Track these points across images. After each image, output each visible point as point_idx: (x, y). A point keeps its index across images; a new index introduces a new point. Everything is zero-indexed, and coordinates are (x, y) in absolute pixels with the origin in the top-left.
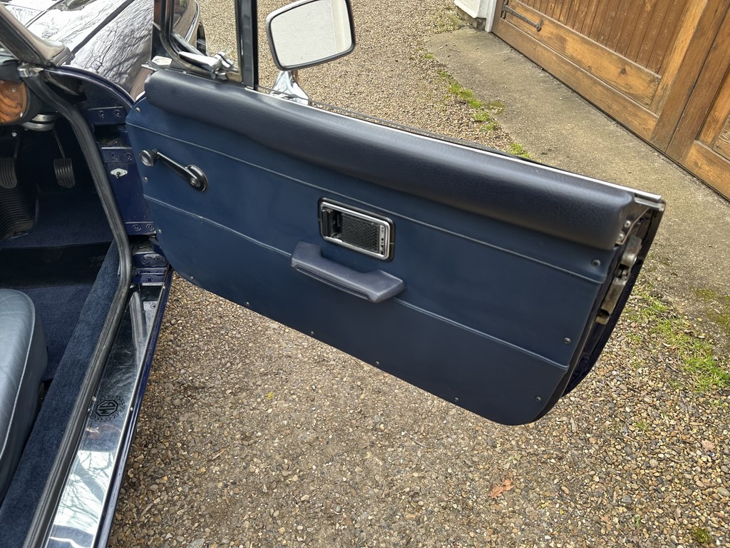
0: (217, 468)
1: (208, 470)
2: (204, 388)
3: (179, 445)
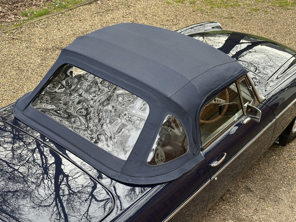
0: (245, 211)
1: (242, 209)
2: (252, 191)
3: (239, 200)
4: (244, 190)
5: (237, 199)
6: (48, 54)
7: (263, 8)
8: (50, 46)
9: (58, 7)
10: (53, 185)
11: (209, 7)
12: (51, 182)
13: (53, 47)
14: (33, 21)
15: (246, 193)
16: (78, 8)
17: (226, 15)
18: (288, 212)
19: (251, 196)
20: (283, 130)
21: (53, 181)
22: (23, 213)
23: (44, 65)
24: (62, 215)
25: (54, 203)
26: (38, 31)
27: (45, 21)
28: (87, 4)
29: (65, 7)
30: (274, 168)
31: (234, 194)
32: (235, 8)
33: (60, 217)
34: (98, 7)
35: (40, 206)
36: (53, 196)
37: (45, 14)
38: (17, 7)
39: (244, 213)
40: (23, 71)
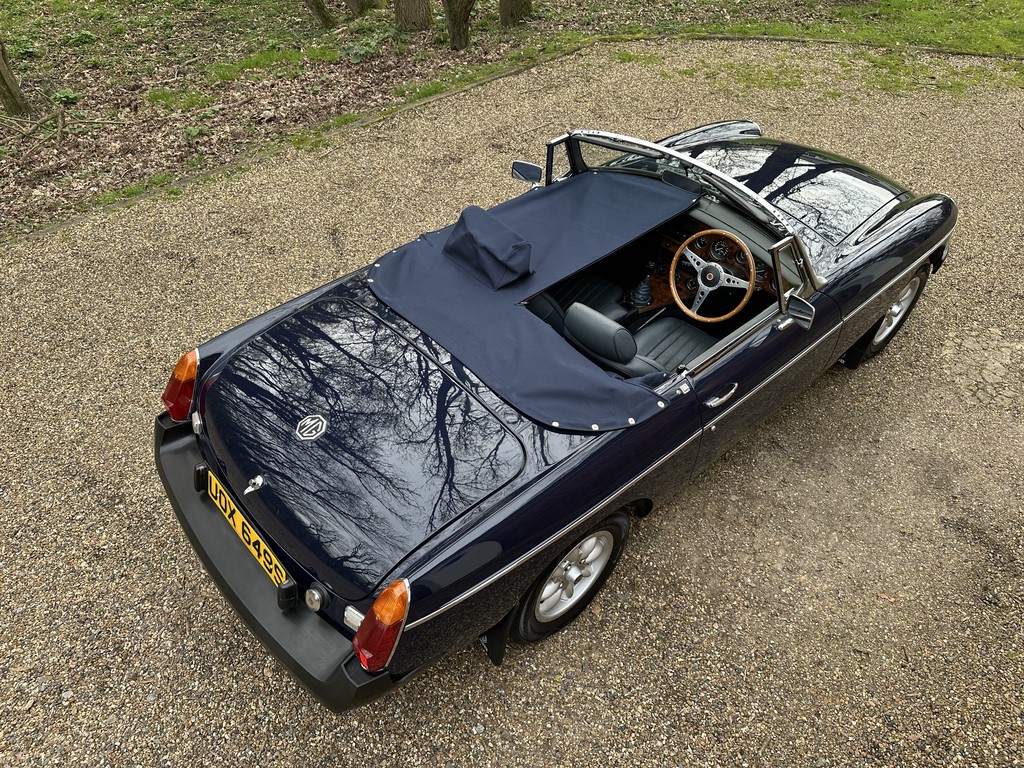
4: (765, 444)
5: (751, 460)
6: (436, 171)
7: (848, 91)
8: (440, 156)
9: (459, 80)
10: (435, 406)
11: (742, 85)
12: (432, 401)
13: (445, 156)
14: (412, 106)
15: (769, 450)
16: (494, 82)
17: (773, 102)
18: (843, 489)
19: (779, 456)
20: (856, 339)
21: (435, 400)
22: (381, 453)
23: (428, 190)
24: (445, 459)
25: (434, 436)
26: (421, 124)
27: (434, 106)
28: (511, 74)
29: (471, 79)
30: (828, 409)
31: (746, 450)
32: (792, 90)
33: (441, 462)
34: (532, 80)
35: (410, 441)
36: (433, 425)
37: (436, 92)
38: (388, 77)
39: (761, 484)
40: (392, 200)
